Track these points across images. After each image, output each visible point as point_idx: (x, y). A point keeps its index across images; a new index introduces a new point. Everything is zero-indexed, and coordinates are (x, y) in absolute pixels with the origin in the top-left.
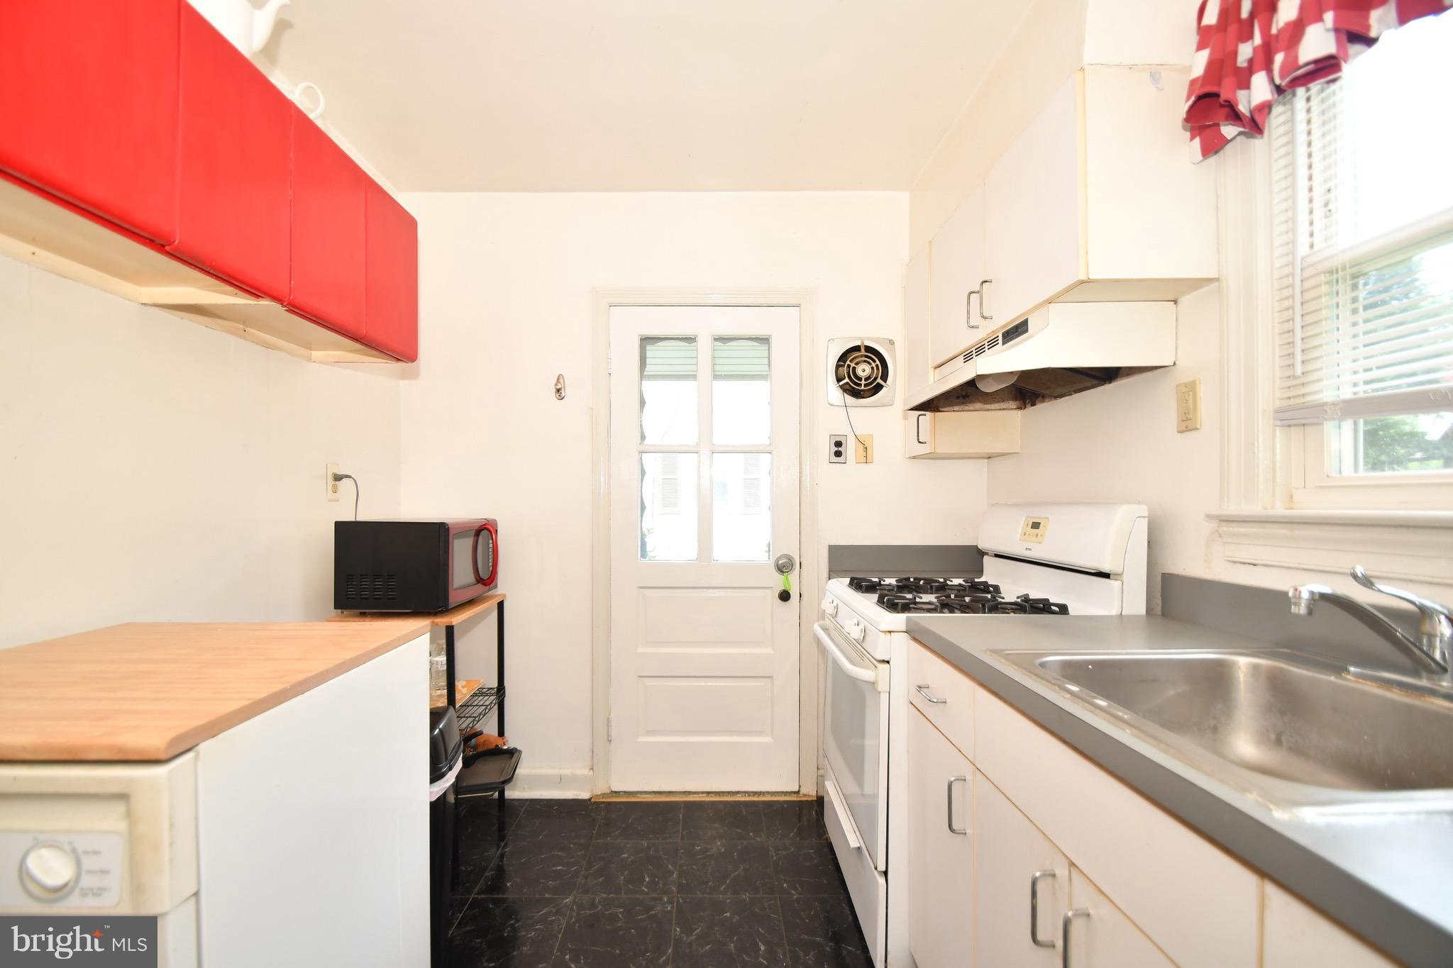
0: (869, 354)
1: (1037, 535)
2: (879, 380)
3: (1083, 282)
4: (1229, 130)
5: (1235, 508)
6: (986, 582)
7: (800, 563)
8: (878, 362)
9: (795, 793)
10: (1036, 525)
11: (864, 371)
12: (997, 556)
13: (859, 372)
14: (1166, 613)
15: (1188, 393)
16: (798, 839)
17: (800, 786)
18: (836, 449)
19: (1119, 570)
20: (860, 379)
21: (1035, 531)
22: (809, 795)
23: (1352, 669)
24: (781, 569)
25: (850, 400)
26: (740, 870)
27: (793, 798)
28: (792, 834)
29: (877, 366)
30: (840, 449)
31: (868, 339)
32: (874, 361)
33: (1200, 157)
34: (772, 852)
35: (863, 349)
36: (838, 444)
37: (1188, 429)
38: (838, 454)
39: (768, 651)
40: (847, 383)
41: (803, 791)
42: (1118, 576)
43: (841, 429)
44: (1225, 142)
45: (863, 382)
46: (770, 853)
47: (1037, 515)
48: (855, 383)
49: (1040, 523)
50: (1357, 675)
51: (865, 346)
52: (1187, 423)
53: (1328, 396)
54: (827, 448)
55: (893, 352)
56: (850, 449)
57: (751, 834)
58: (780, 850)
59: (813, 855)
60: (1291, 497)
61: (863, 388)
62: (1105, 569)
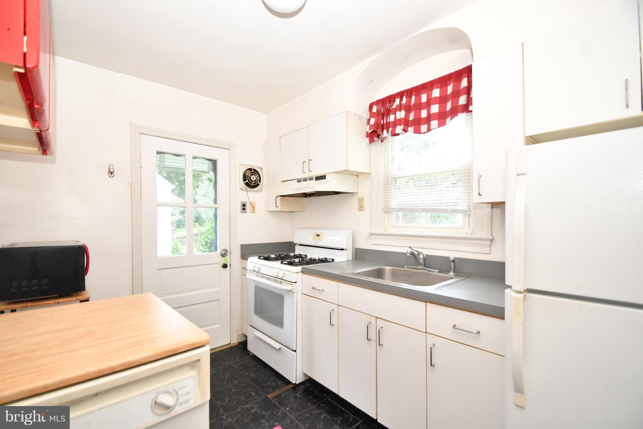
0: (255, 172)
1: (319, 239)
2: (258, 182)
3: (346, 170)
4: (376, 139)
5: (374, 231)
6: (301, 254)
7: (230, 252)
8: (258, 175)
9: (229, 344)
10: (318, 235)
11: (253, 178)
12: (300, 245)
13: (252, 178)
14: (356, 259)
15: (361, 200)
16: (241, 358)
17: (231, 341)
18: (243, 207)
19: (347, 248)
20: (252, 181)
21: (318, 237)
22: (234, 343)
23: (406, 266)
24: (223, 255)
25: (248, 188)
26: (227, 375)
27: (229, 346)
28: (237, 358)
29: (258, 177)
30: (244, 207)
31: (254, 166)
32: (257, 175)
33: (368, 142)
34: (235, 366)
35: (253, 170)
36: (244, 205)
37: (361, 210)
38: (244, 209)
39: (218, 289)
40: (247, 182)
41: (232, 342)
42: (346, 249)
43: (245, 200)
44: (374, 141)
45: (253, 182)
46: (234, 366)
47: (318, 232)
48: (250, 182)
49: (319, 235)
50: (407, 268)
51: (253, 169)
52: (361, 208)
53: (393, 206)
54: (240, 207)
55: (262, 172)
56: (248, 207)
57: (222, 363)
58: (237, 364)
59: (250, 361)
60: (385, 229)
61: (253, 184)
62: (343, 248)
